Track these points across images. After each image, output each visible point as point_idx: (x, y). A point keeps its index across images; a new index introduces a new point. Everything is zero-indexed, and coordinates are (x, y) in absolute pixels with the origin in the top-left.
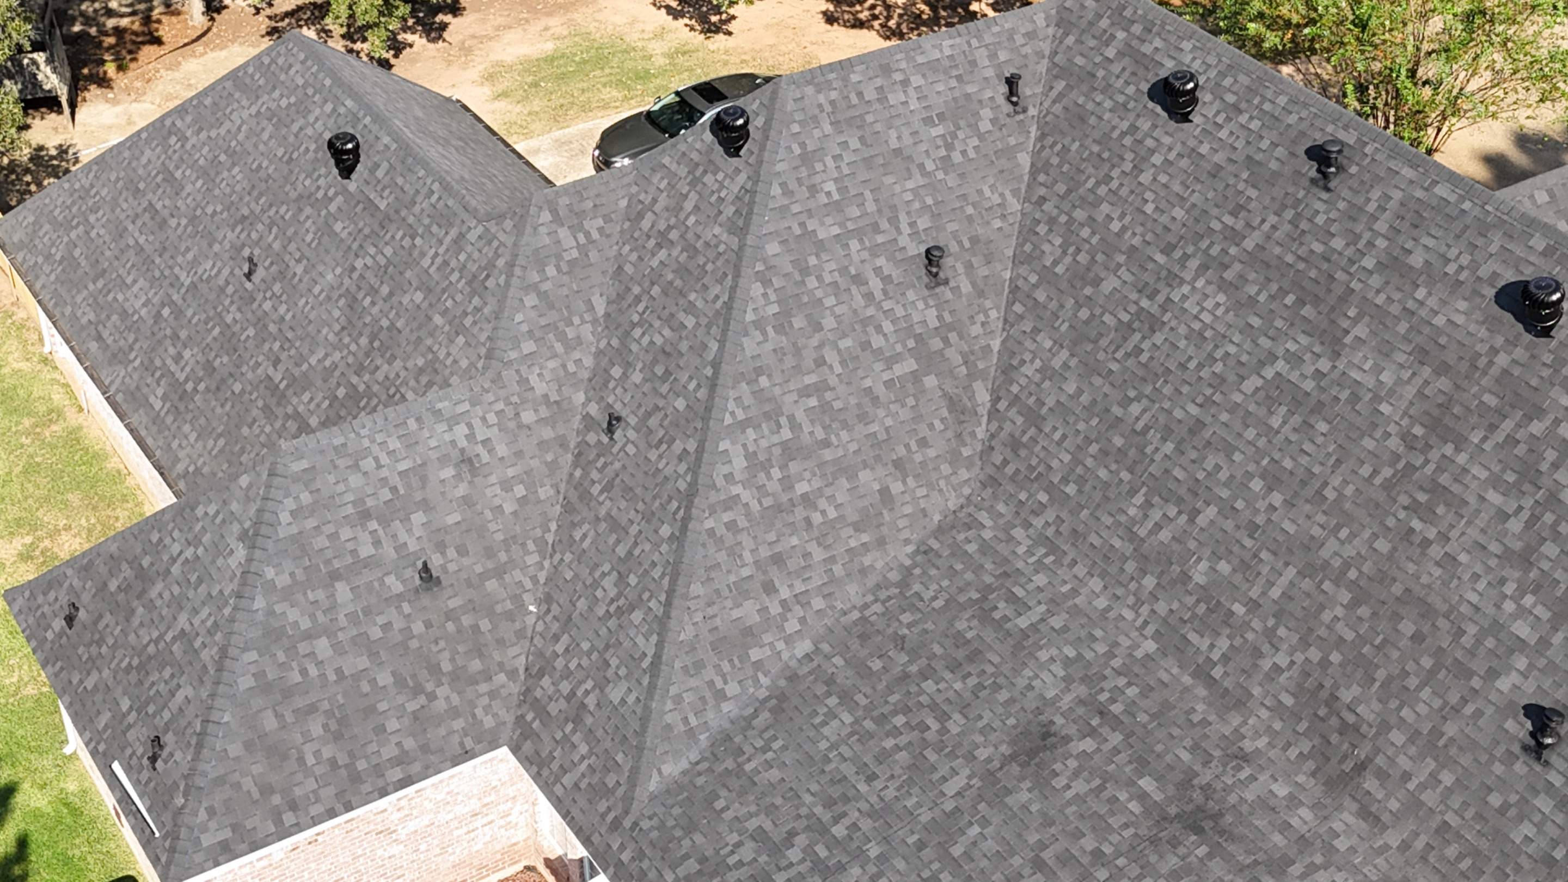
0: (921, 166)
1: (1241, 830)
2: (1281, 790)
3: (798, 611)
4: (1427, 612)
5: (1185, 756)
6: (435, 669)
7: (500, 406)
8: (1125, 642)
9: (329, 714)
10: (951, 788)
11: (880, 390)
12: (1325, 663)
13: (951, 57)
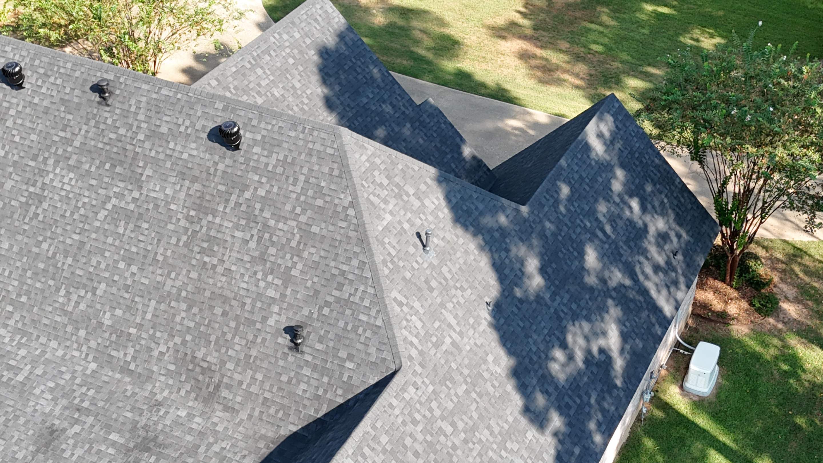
1: (170, 441)
2: (183, 413)
4: (225, 300)
5: (129, 415)
8: (79, 368)
12: (184, 342)
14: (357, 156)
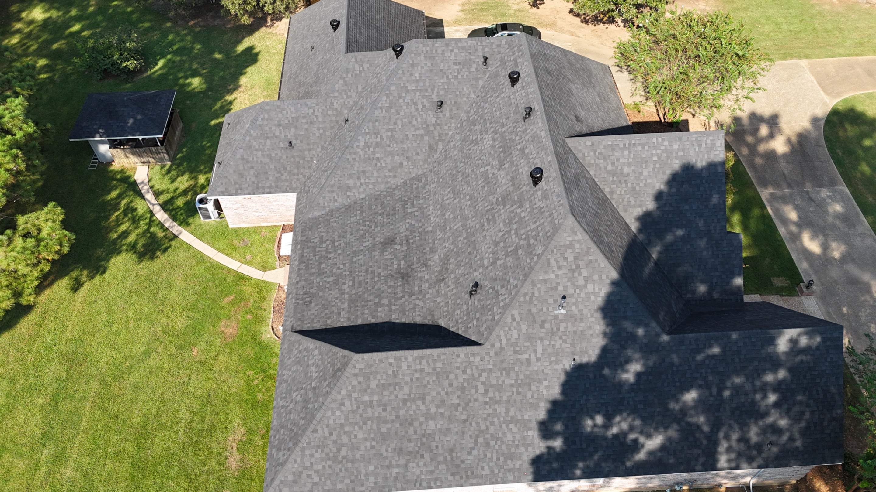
0: (447, 77)
1: (411, 283)
2: (427, 277)
3: (364, 187)
4: (474, 248)
5: (415, 259)
6: (285, 169)
7: (324, 108)
8: (426, 225)
9: (256, 171)
10: (365, 244)
11: (410, 136)
12: (453, 250)
13: (470, 46)
14: (565, 235)
